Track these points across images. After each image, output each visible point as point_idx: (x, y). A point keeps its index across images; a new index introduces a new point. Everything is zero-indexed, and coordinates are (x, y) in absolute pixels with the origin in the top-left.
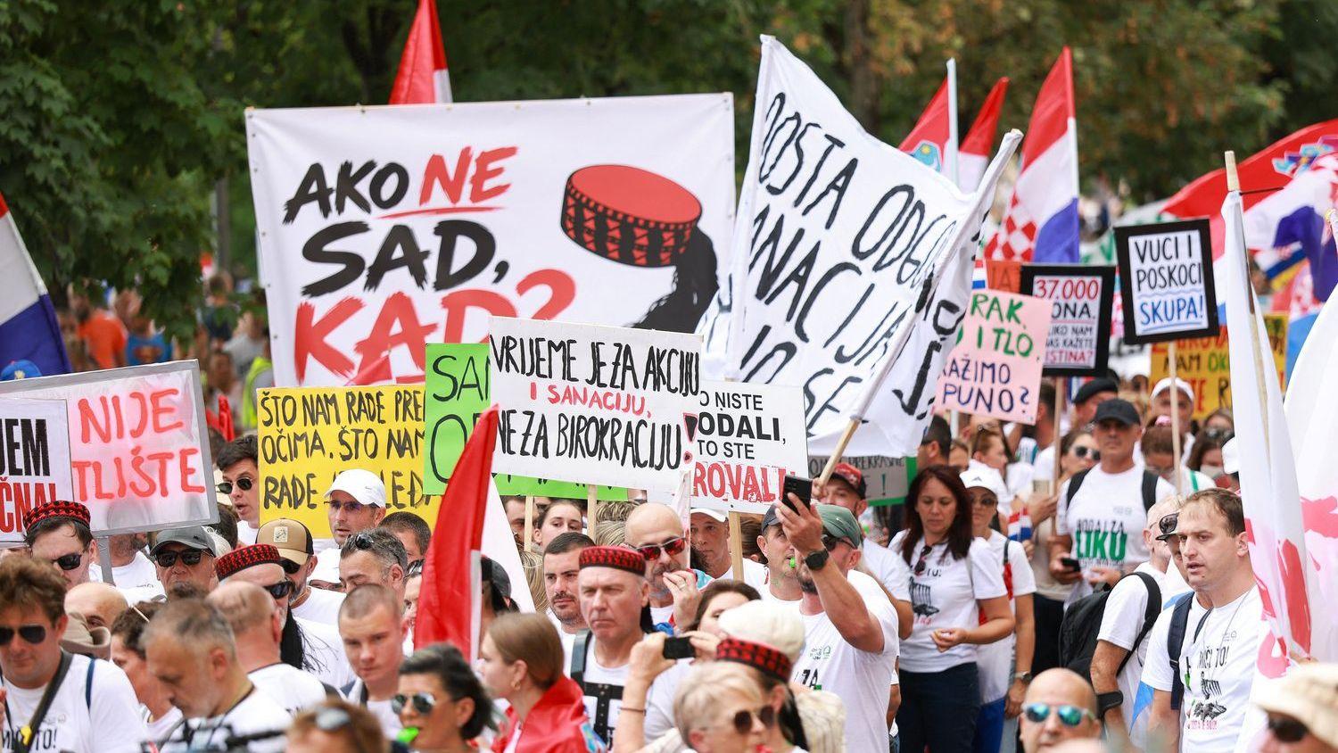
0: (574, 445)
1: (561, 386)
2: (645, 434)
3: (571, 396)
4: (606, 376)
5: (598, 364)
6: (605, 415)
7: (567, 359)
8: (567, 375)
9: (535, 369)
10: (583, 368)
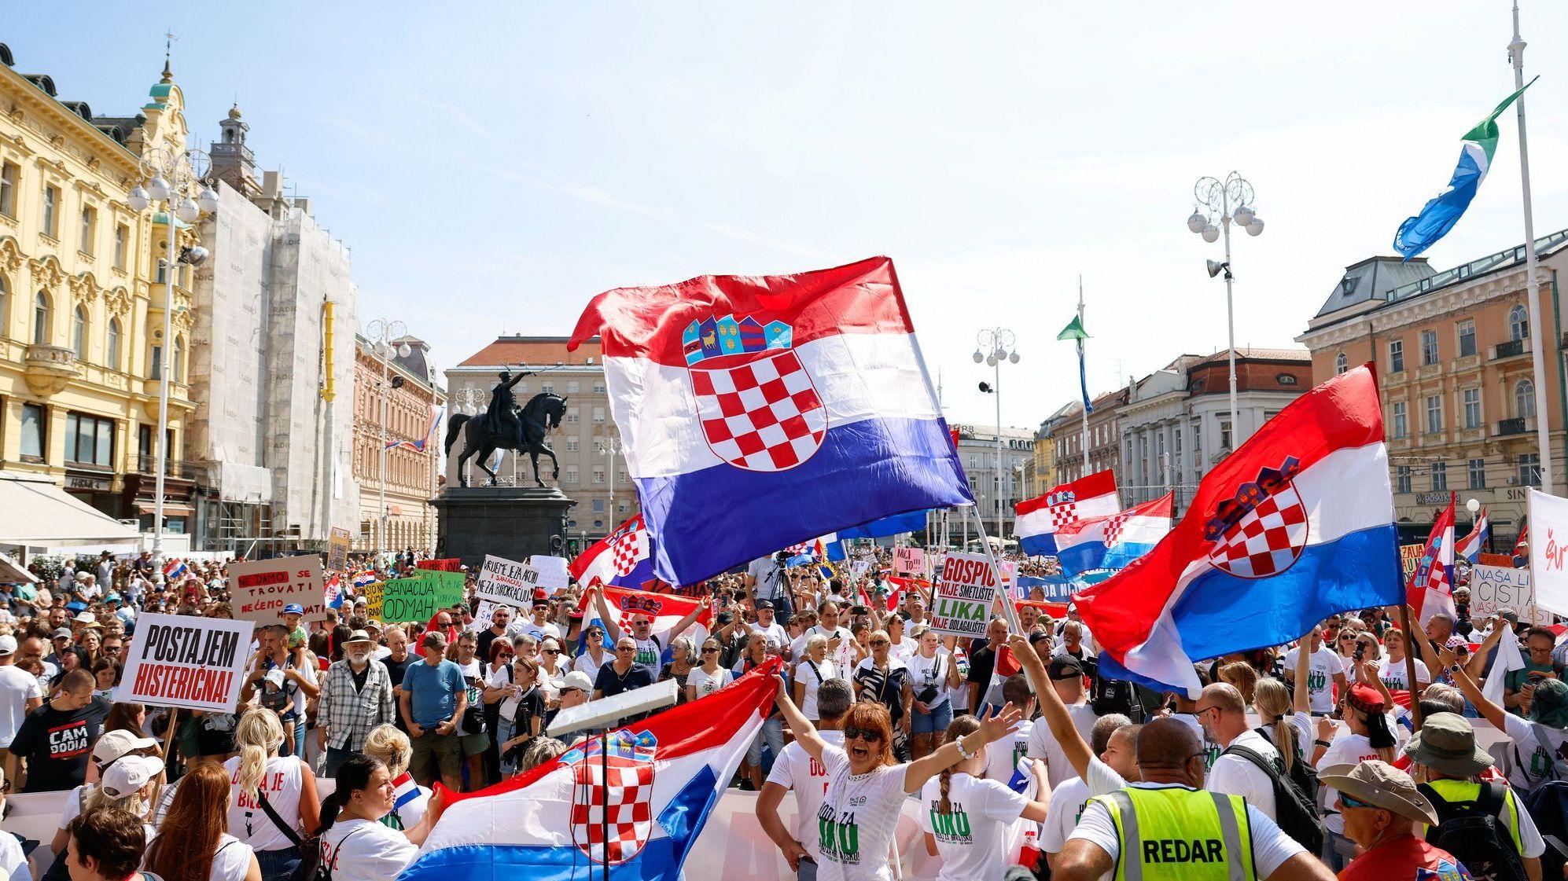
0: (501, 592)
1: (500, 575)
2: (520, 592)
3: (502, 579)
4: (513, 576)
5: (512, 571)
6: (510, 585)
7: (504, 569)
8: (503, 574)
9: (495, 571)
10: (507, 572)
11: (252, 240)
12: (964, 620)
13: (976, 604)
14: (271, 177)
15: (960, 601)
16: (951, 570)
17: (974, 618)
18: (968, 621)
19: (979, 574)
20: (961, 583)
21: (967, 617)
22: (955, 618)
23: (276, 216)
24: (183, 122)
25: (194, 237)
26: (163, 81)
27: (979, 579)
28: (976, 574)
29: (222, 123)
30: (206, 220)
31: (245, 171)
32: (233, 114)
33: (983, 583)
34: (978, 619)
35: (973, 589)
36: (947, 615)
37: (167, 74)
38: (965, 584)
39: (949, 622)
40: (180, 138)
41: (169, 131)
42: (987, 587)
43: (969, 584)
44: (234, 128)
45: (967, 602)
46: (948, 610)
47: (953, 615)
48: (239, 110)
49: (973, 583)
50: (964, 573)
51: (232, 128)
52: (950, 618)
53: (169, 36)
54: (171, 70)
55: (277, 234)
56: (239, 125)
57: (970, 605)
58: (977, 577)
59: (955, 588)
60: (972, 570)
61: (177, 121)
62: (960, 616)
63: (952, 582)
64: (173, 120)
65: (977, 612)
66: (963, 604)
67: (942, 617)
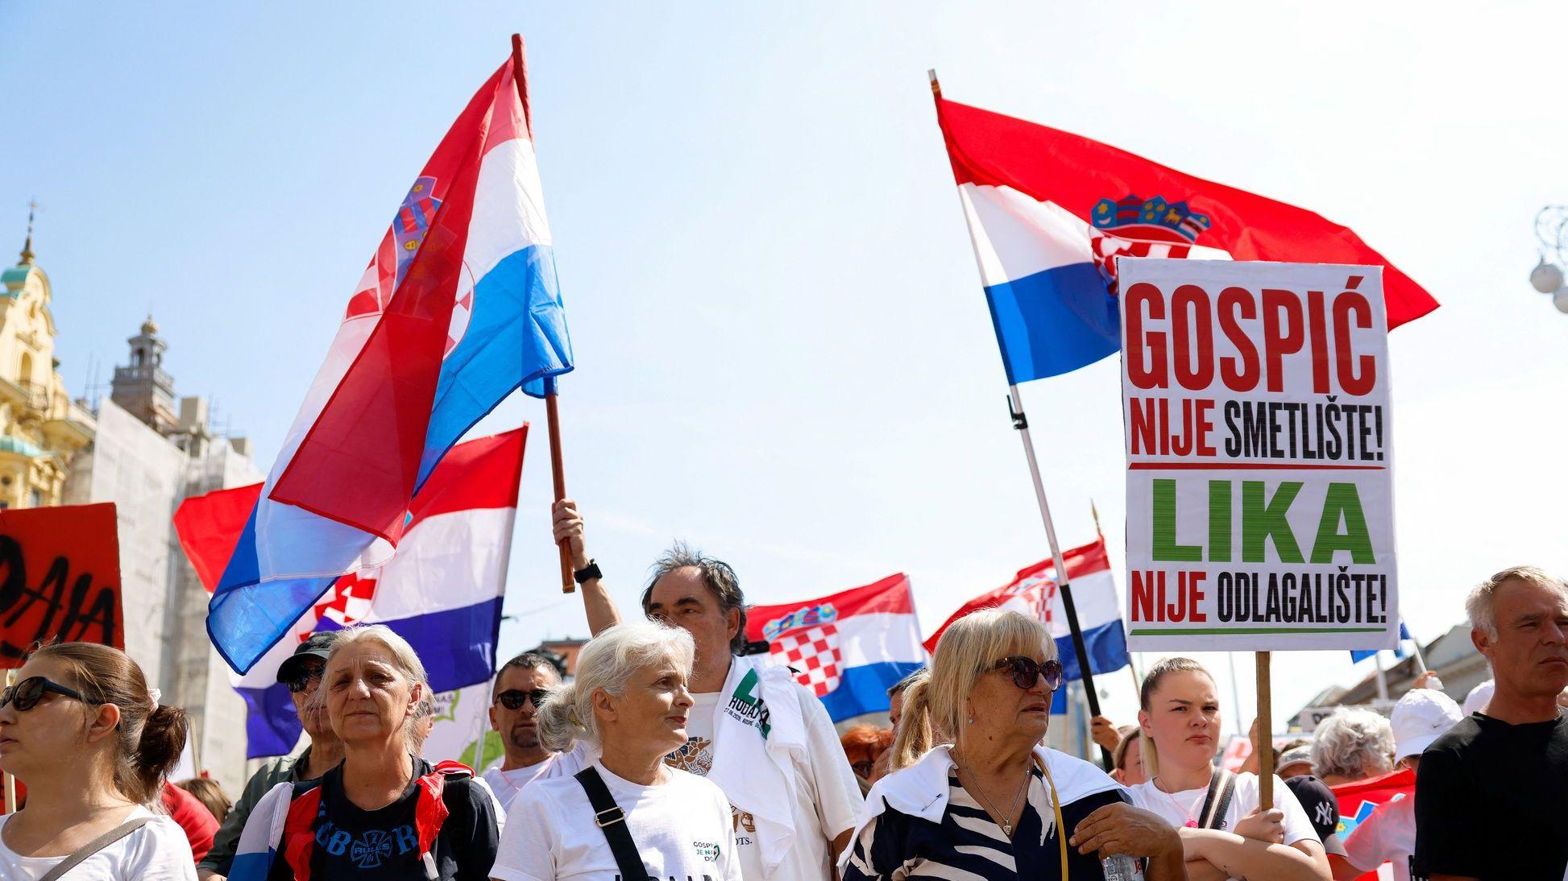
11: (154, 483)
12: (1281, 569)
13: (1314, 487)
14: (190, 405)
15: (1236, 478)
16: (1157, 340)
17: (1322, 553)
18: (1297, 570)
19: (1294, 344)
20: (1218, 391)
21: (1289, 550)
22: (1236, 564)
23: (195, 453)
24: (49, 318)
25: (54, 469)
26: (21, 264)
27: (1298, 367)
28: (1278, 347)
29: (131, 341)
30: (81, 452)
31: (158, 399)
32: (147, 329)
33: (1321, 385)
34: (1342, 558)
35: (1282, 417)
36: (1193, 553)
37: (26, 255)
38: (1240, 397)
39: (1209, 587)
40: (43, 338)
41: (25, 327)
42: (1344, 398)
43: (1260, 394)
44: (147, 347)
45: (1272, 481)
46: (1192, 528)
47: (1220, 550)
48: (156, 324)
49: (1275, 384)
50: (1223, 347)
51: (143, 346)
52: (1213, 569)
53: (32, 205)
54: (33, 249)
55: (194, 476)
56: (153, 342)
57: (1289, 491)
58: (1287, 359)
59: (1195, 414)
60: (1254, 330)
61: (40, 317)
62: (1253, 552)
63: (1175, 393)
64: (32, 314)
65: (1328, 522)
66: (1253, 491)
67: (1172, 569)
